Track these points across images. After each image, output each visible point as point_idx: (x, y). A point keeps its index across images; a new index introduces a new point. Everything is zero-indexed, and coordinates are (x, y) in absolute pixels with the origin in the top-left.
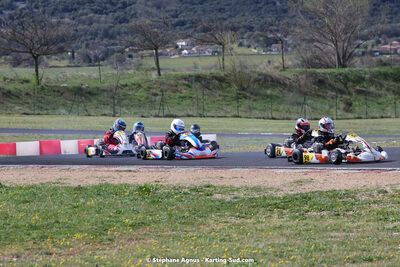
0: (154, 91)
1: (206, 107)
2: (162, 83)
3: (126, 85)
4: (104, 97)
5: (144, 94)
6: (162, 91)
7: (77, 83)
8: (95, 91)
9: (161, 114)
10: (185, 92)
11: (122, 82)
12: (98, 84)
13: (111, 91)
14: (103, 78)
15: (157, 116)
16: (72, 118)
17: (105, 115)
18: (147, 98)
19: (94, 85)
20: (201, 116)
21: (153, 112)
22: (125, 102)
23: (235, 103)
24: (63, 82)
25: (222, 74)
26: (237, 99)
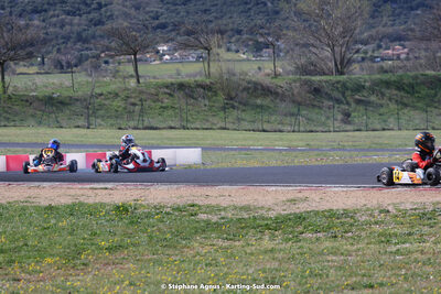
0: (133, 100)
1: (189, 118)
2: (141, 92)
3: (101, 95)
4: (78, 107)
5: (122, 104)
6: (141, 100)
7: (47, 92)
8: (67, 101)
9: (140, 126)
10: (167, 102)
11: (98, 91)
12: (71, 93)
13: (85, 100)
14: (76, 86)
15: (135, 128)
16: (42, 130)
17: (78, 127)
18: (125, 108)
19: (66, 94)
20: (184, 128)
21: (132, 124)
22: (101, 112)
23: (222, 114)
24: (33, 91)
25: (208, 81)
26: (224, 109)
